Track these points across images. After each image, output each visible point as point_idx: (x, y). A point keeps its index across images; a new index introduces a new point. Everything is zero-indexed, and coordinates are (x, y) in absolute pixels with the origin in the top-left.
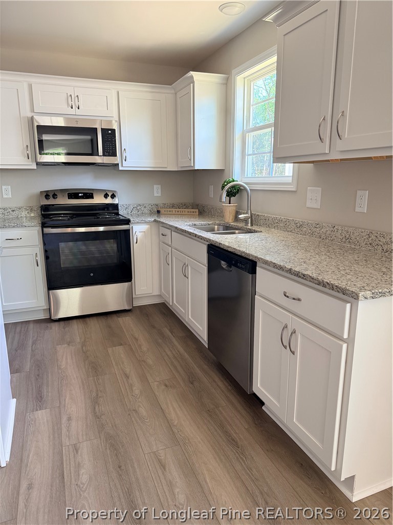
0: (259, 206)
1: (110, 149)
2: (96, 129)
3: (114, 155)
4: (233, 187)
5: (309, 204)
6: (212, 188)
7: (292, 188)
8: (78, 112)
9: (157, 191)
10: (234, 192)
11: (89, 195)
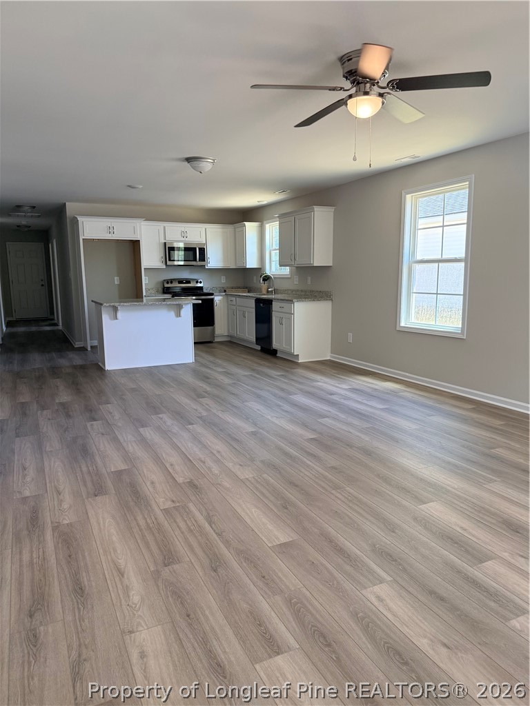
0: (277, 285)
1: (203, 258)
2: (195, 248)
3: (205, 261)
4: (266, 276)
5: (295, 283)
6: (255, 278)
7: (289, 276)
8: (186, 239)
9: (223, 280)
10: (267, 278)
11: (188, 282)
